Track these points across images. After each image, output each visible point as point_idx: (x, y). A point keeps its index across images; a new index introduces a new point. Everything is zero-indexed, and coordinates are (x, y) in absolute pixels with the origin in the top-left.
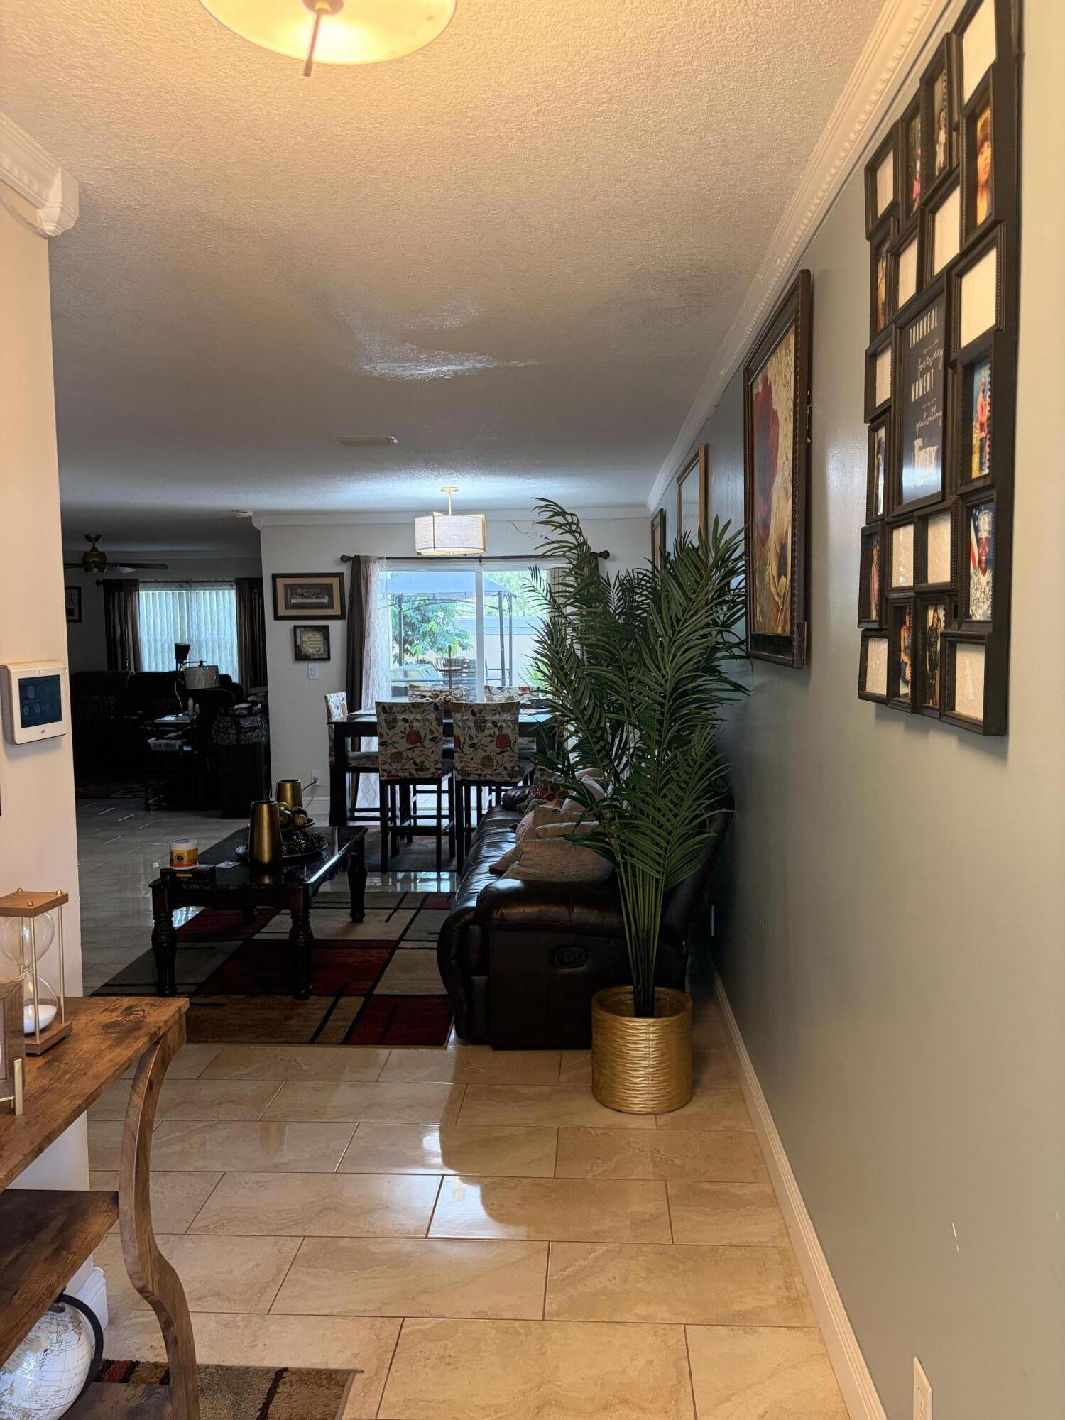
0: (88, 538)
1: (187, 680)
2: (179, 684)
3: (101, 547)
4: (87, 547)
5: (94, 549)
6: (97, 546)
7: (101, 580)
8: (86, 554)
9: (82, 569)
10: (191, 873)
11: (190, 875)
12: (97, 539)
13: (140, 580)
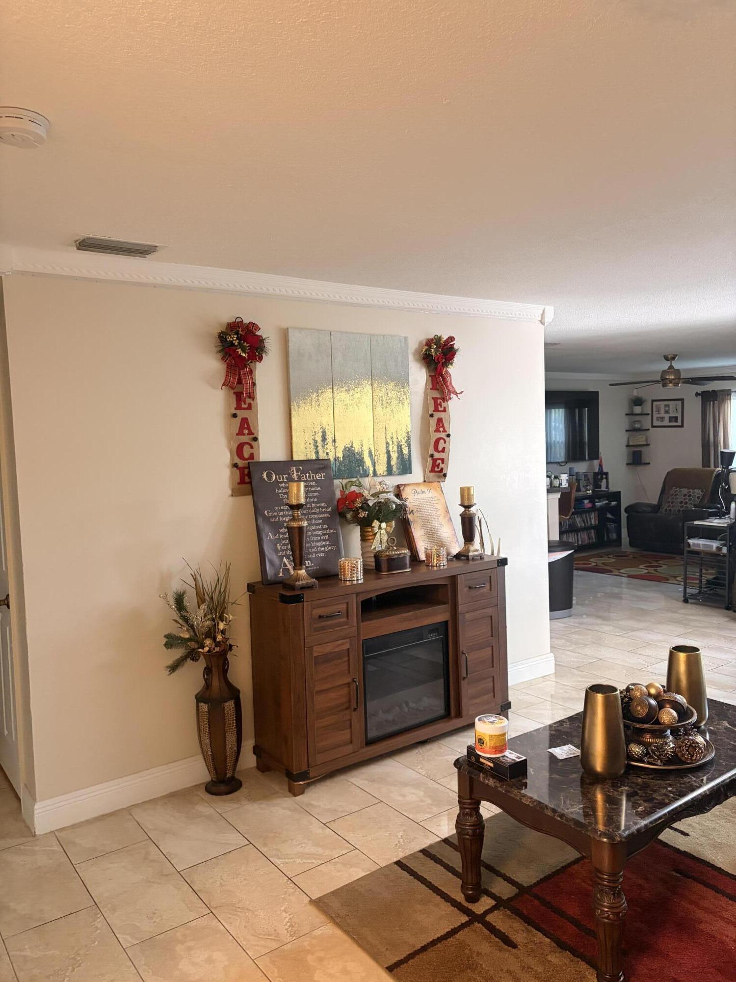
0: (666, 358)
1: (731, 485)
2: (723, 488)
3: (677, 365)
4: (665, 365)
5: (671, 367)
6: (674, 365)
7: (699, 392)
8: (664, 372)
9: (660, 385)
10: (493, 762)
11: (492, 765)
12: (673, 358)
13: (732, 390)
